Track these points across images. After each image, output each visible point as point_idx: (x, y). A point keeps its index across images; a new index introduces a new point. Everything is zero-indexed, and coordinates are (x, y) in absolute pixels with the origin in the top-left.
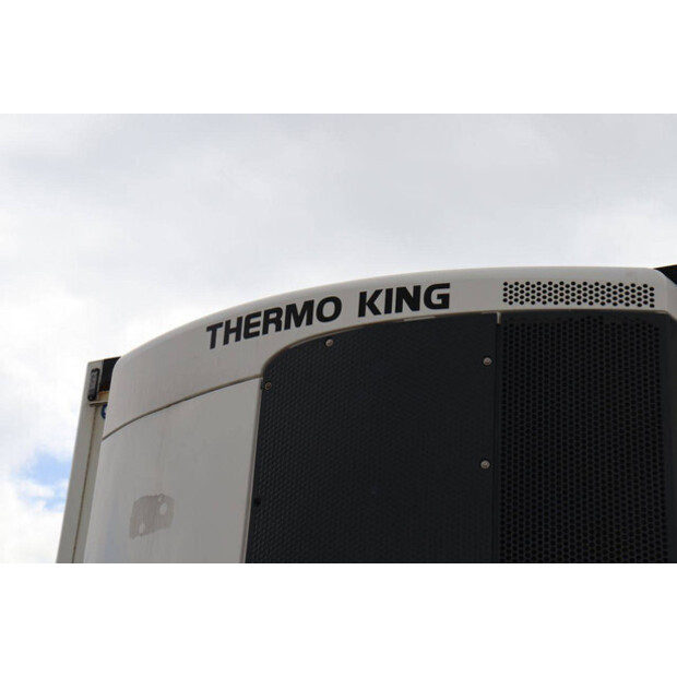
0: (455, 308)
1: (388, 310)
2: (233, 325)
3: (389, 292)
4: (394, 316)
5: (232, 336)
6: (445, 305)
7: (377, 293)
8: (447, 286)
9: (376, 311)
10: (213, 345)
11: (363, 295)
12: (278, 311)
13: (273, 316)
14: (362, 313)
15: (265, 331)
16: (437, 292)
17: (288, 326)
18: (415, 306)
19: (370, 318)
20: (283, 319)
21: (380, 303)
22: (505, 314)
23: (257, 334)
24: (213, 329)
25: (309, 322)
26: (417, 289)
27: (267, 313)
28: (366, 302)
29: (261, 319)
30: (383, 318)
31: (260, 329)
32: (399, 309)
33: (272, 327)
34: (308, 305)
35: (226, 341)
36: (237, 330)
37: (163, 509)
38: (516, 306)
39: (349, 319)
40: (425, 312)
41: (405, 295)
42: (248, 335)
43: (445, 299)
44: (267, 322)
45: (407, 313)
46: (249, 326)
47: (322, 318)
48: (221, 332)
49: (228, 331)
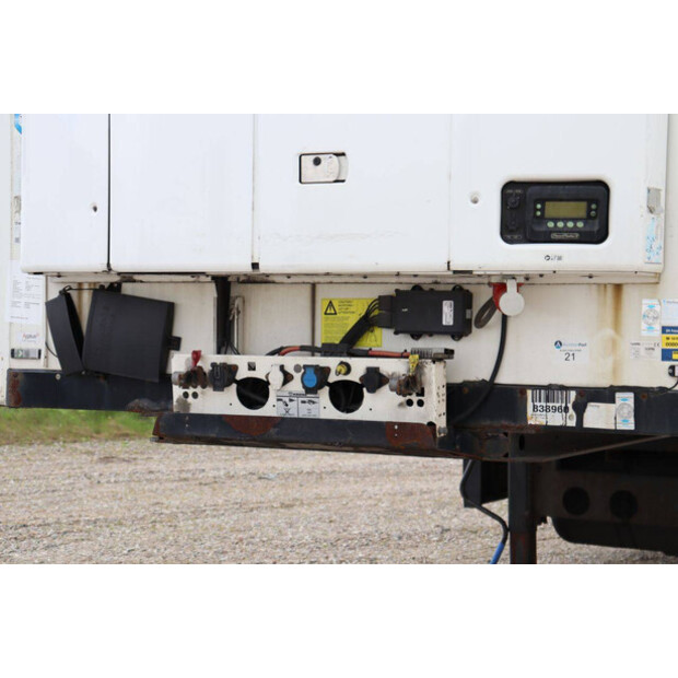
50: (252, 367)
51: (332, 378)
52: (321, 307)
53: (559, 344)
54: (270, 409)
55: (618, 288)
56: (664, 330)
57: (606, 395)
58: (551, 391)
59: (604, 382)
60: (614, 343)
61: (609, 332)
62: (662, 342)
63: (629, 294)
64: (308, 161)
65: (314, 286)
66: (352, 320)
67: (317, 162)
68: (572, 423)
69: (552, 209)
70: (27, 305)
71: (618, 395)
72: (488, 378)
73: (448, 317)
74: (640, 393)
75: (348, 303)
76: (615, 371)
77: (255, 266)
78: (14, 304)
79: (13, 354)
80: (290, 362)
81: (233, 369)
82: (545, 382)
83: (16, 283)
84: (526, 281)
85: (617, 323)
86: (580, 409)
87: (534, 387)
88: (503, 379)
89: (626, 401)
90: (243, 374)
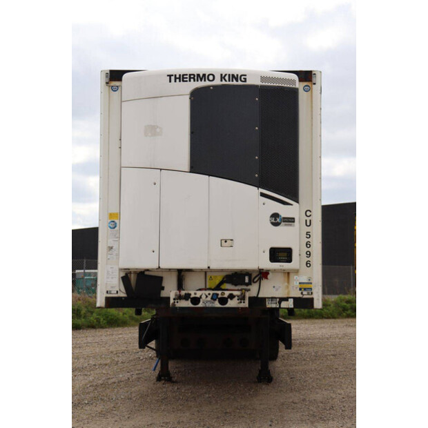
0: (248, 82)
1: (229, 81)
2: (178, 76)
3: (229, 75)
4: (231, 83)
5: (178, 80)
6: (245, 81)
7: (226, 75)
8: (245, 75)
9: (226, 81)
10: (170, 81)
11: (221, 75)
12: (194, 75)
13: (192, 76)
14: (221, 81)
15: (190, 81)
16: (243, 77)
17: (198, 81)
18: (237, 81)
19: (224, 82)
20: (196, 78)
21: (227, 78)
22: (261, 86)
23: (187, 81)
24: (170, 76)
25: (205, 81)
26: (237, 75)
27: (190, 75)
28: (222, 77)
29: (188, 76)
30: (228, 83)
31: (188, 79)
32: (233, 81)
33: (192, 80)
34: (204, 75)
35: (175, 81)
36: (179, 78)
37: (158, 130)
38: (264, 84)
39: (217, 82)
40: (240, 83)
41: (234, 77)
42: (183, 81)
43: (245, 79)
44: (190, 78)
45: (235, 83)
46: (183, 78)
47: (209, 80)
48: (173, 78)
49: (176, 78)
50: (195, 294)
51: (220, 296)
52: (208, 278)
53: (274, 287)
54: (201, 305)
55: (288, 273)
56: (300, 283)
57: (286, 299)
58: (272, 298)
59: (285, 296)
60: (288, 287)
61: (286, 284)
62: (299, 286)
63: (291, 275)
64: (223, 242)
65: (206, 273)
66: (217, 282)
67: (226, 242)
68: (278, 306)
69: (280, 254)
70: (112, 278)
71: (290, 300)
72: (256, 295)
73: (247, 280)
74: (295, 299)
75: (216, 277)
76: (288, 293)
77: (209, 267)
78: (108, 278)
79: (107, 292)
80: (207, 292)
81: (190, 294)
82: (270, 296)
83: (108, 272)
84: (275, 271)
85: (288, 282)
86: (280, 303)
87: (268, 298)
88: (260, 296)
89: (291, 301)
90: (193, 296)
